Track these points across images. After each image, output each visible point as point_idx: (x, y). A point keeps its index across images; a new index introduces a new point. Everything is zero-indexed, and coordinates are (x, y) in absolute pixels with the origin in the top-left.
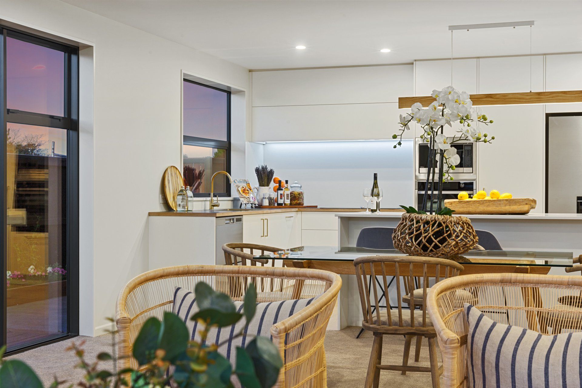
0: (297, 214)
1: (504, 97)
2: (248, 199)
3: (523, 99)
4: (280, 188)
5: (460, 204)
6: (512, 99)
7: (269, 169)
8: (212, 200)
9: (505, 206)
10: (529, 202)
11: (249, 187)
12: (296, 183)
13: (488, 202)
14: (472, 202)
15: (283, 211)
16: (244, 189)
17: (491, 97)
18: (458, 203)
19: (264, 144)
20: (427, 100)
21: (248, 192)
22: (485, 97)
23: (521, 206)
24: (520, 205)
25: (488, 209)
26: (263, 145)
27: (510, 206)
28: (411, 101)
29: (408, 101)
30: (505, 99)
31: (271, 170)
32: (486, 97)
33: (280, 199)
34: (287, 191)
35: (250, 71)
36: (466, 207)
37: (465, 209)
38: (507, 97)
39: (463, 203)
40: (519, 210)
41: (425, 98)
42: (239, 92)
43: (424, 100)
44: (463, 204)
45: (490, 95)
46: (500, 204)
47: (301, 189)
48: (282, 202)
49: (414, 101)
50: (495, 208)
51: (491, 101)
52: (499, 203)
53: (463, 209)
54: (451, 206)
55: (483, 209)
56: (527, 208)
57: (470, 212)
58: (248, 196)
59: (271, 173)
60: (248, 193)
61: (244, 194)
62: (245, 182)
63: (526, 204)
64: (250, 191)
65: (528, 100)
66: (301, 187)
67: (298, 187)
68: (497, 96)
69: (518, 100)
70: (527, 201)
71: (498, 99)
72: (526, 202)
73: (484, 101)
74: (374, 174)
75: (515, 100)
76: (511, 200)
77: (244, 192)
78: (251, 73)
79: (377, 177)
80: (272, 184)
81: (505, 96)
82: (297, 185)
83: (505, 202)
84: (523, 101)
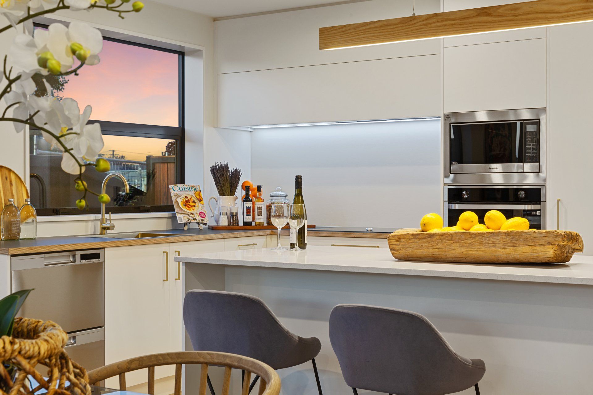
0: (271, 240)
1: (513, 12)
2: (191, 215)
3: (553, 12)
4: (248, 198)
5: (416, 240)
6: (530, 14)
7: (231, 169)
8: (102, 219)
9: (505, 246)
10: (556, 239)
11: (198, 197)
12: (278, 191)
13: (470, 236)
14: (437, 237)
15: (251, 235)
16: (187, 199)
17: (488, 14)
18: (412, 237)
19: (251, 131)
20: (369, 29)
21: (194, 204)
22: (476, 14)
23: (538, 248)
24: (535, 246)
25: (470, 252)
26: (250, 133)
27: (514, 246)
28: (340, 33)
29: (335, 33)
30: (516, 16)
31: (236, 170)
32: (478, 15)
33: (247, 215)
34: (258, 203)
35: (215, 20)
36: (427, 248)
37: (426, 250)
38: (519, 12)
39: (421, 239)
40: (535, 255)
41: (364, 26)
42: (196, 53)
43: (362, 30)
44: (421, 241)
45: (485, 10)
46: (493, 242)
47: (285, 199)
48: (251, 220)
49: (345, 32)
50: (483, 251)
51: (487, 23)
52: (492, 239)
53: (420, 251)
54: (398, 243)
55: (460, 252)
56: (552, 253)
57: (437, 257)
58: (192, 211)
59: (236, 174)
60: (194, 206)
61: (185, 209)
62: (193, 189)
63: (549, 243)
64: (198, 203)
65: (564, 14)
66: (287, 196)
67: (281, 196)
68: (501, 11)
69: (544, 15)
70: (551, 238)
71: (502, 16)
72: (547, 239)
73: (473, 23)
74: (295, 178)
75: (536, 16)
76: (516, 233)
77: (185, 205)
78: (216, 22)
79: (301, 182)
80: (240, 192)
81: (515, 9)
82: (280, 193)
83: (504, 237)
84: (553, 18)
